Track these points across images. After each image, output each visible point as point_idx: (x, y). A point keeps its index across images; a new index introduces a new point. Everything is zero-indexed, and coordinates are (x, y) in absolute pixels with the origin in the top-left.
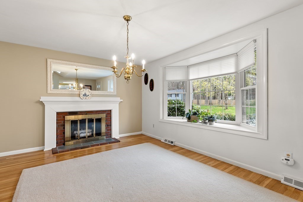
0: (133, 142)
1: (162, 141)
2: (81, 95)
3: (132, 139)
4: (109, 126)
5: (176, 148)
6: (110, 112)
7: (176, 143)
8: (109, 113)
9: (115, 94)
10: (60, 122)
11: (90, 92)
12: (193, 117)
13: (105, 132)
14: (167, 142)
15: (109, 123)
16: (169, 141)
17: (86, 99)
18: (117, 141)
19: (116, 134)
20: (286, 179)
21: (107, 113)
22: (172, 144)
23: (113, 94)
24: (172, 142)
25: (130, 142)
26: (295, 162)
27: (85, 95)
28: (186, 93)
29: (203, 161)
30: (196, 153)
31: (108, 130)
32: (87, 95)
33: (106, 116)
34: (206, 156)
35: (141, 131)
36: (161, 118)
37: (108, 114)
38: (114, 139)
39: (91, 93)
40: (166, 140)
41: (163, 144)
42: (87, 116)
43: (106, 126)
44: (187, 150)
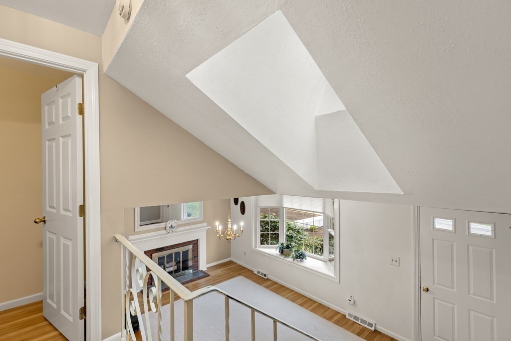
0: (224, 276)
1: (254, 272)
2: (168, 228)
3: (222, 271)
4: (196, 256)
5: (269, 283)
6: (196, 242)
7: (269, 277)
9: (202, 220)
12: (285, 251)
13: (192, 264)
14: (260, 275)
15: (195, 254)
16: (262, 274)
17: (172, 231)
18: (206, 275)
19: (203, 266)
20: (350, 315)
21: (193, 243)
22: (265, 278)
23: (200, 220)
24: (265, 275)
25: (220, 276)
26: (354, 302)
27: (171, 227)
28: (279, 220)
29: (292, 298)
30: (288, 288)
31: (194, 262)
33: (193, 247)
34: (296, 293)
35: (230, 257)
36: (253, 247)
37: (195, 244)
38: (202, 271)
40: (259, 272)
41: (256, 276)
42: (174, 250)
43: (193, 258)
44: (280, 285)
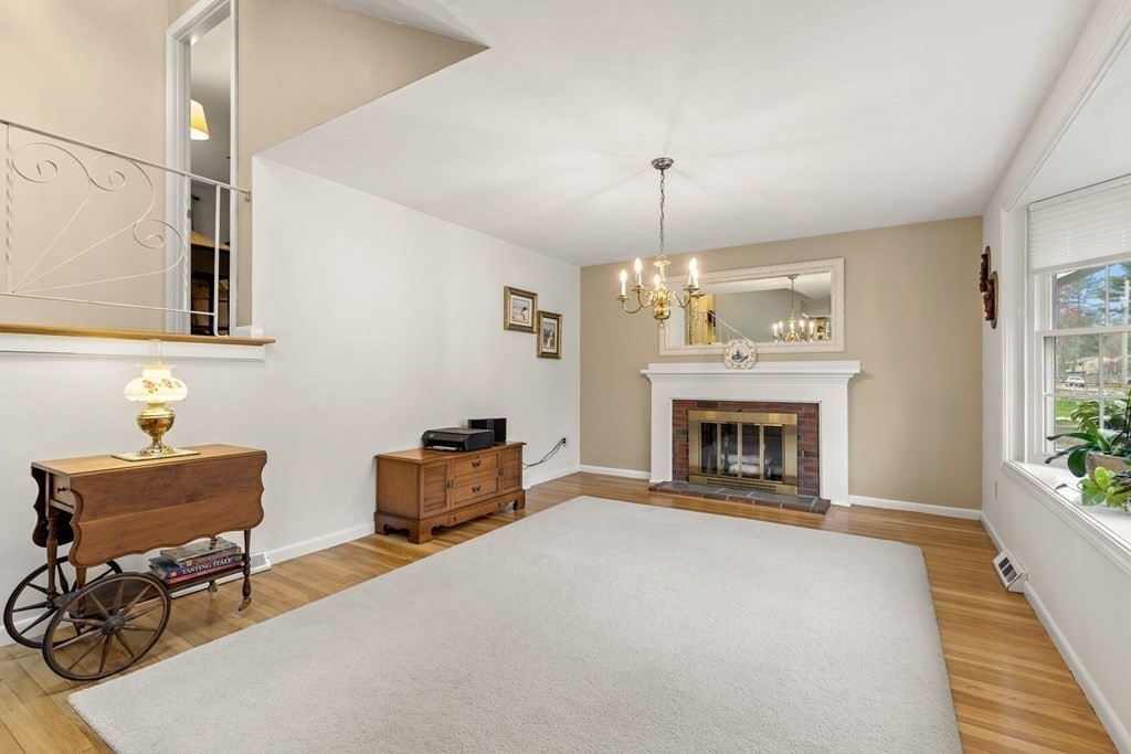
1: (995, 561)
2: (728, 358)
4: (810, 453)
6: (813, 410)
7: (1028, 587)
8: (809, 414)
9: (840, 348)
10: (680, 422)
11: (750, 348)
13: (796, 474)
14: (1001, 571)
15: (809, 446)
16: (1008, 570)
17: (739, 367)
18: (817, 508)
19: (832, 489)
21: (803, 411)
23: (830, 349)
24: (1011, 577)
27: (738, 356)
31: (807, 469)
32: (744, 355)
33: (801, 422)
38: (824, 502)
39: (753, 350)
40: (1004, 562)
42: (740, 414)
43: (799, 454)
